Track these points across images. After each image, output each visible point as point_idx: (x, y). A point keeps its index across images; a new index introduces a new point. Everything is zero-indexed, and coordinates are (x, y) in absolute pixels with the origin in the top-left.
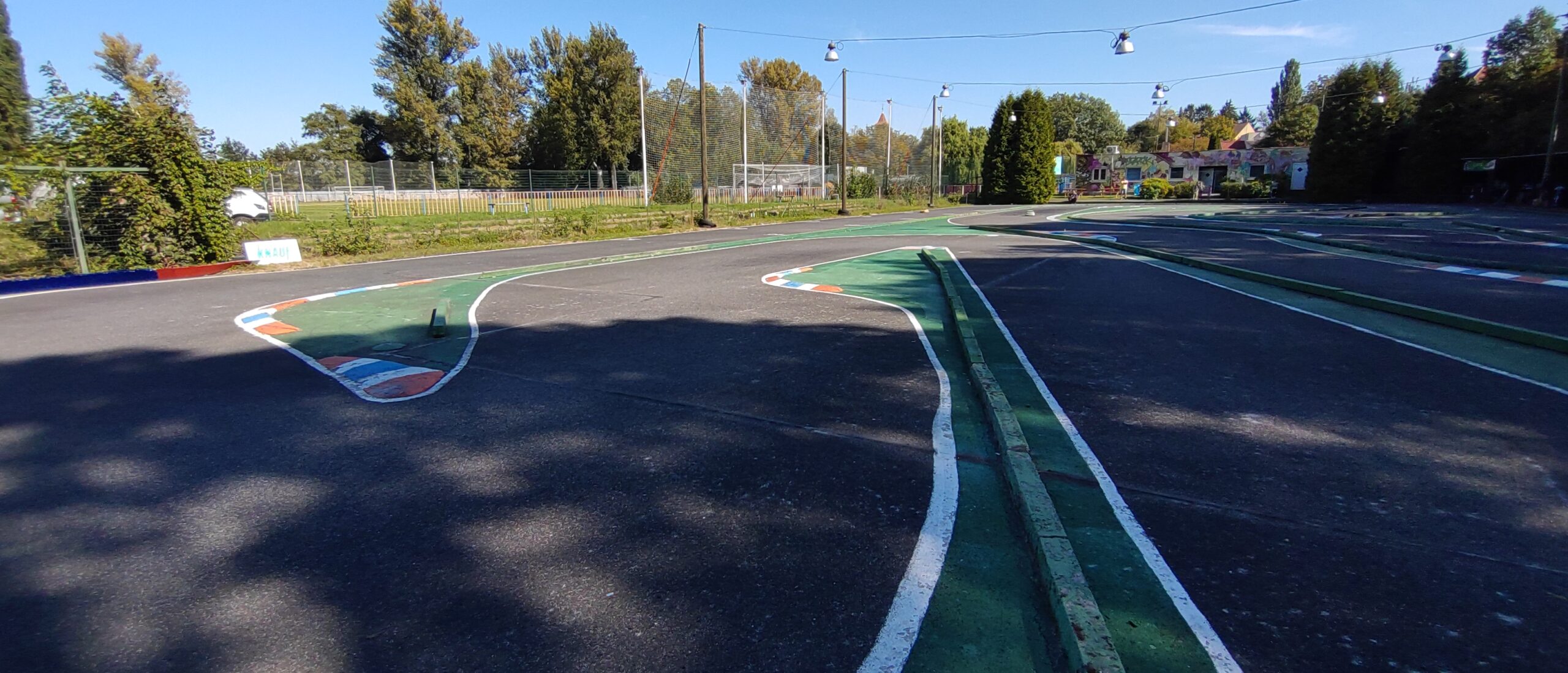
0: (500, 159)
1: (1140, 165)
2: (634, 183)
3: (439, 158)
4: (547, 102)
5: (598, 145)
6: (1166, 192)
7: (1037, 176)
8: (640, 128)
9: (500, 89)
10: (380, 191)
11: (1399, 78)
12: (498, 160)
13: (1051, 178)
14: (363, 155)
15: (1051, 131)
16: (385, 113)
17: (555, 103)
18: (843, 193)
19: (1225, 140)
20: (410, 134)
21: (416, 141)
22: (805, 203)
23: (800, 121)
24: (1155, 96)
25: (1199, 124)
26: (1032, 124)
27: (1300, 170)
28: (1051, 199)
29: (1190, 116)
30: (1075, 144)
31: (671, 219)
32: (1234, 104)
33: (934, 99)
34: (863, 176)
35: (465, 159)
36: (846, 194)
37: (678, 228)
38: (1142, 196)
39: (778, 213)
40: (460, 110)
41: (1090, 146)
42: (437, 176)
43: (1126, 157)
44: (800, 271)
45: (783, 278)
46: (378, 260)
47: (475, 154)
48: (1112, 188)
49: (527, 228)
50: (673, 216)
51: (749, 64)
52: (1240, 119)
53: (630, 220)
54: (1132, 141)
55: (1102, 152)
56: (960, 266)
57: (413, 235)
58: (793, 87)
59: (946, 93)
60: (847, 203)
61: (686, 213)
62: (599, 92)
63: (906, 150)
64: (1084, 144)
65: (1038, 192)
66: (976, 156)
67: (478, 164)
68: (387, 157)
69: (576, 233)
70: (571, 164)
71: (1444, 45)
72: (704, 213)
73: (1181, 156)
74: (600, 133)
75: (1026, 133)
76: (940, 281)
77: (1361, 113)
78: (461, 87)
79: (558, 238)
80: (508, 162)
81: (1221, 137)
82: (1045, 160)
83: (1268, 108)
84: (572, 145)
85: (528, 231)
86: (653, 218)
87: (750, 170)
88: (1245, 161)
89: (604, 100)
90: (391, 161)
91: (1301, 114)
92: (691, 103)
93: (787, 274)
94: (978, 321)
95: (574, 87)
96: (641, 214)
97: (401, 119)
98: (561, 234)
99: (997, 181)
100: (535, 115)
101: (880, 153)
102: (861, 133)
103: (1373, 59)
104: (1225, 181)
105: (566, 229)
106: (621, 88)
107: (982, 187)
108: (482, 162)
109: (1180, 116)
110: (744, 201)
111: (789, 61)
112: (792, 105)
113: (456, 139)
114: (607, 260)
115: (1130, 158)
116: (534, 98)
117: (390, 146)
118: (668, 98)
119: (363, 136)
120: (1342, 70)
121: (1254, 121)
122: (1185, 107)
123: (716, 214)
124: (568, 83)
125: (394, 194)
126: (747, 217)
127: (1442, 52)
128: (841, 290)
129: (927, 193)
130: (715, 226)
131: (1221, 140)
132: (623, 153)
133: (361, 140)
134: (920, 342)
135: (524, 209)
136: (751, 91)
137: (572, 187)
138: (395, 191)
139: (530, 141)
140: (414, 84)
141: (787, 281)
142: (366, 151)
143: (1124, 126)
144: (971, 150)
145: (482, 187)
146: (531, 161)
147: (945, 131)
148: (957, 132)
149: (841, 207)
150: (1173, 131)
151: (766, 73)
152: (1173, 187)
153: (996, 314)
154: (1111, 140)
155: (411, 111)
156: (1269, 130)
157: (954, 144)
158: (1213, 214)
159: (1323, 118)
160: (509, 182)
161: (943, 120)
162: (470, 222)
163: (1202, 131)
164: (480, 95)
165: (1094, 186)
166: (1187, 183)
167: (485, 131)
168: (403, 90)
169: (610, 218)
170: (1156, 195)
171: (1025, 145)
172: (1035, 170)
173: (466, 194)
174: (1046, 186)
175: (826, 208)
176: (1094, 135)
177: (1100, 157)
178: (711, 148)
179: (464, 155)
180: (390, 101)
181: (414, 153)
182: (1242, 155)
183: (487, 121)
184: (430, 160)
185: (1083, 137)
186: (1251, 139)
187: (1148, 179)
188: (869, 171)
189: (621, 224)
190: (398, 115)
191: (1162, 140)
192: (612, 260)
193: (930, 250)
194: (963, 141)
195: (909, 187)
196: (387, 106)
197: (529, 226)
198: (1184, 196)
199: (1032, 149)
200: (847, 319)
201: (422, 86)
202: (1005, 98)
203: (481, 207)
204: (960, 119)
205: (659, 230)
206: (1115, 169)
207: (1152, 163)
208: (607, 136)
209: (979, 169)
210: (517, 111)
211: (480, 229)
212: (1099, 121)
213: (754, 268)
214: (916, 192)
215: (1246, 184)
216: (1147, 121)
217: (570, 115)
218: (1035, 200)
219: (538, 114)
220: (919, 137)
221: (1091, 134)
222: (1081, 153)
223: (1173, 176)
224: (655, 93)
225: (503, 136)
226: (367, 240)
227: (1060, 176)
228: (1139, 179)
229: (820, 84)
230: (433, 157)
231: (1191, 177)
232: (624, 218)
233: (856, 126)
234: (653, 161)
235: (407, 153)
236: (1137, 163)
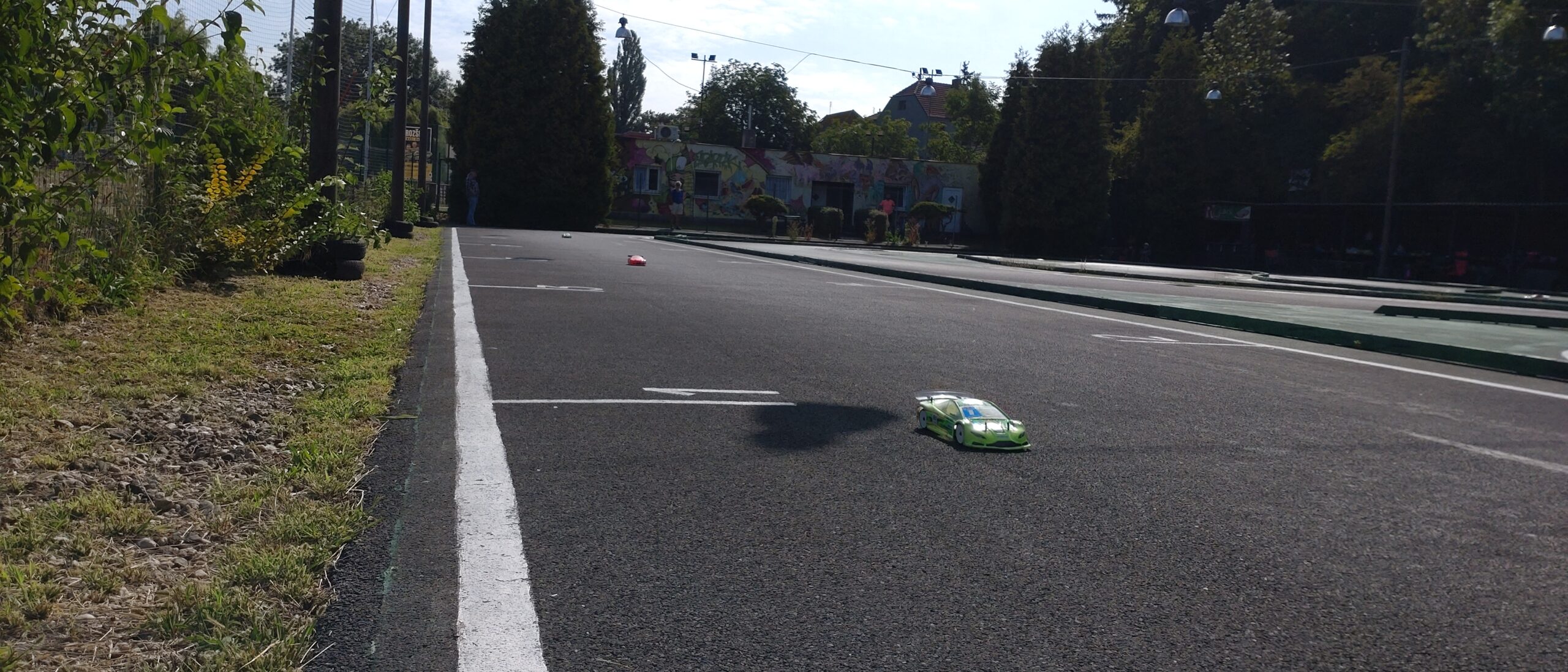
1: (718, 169)
27: (952, 199)
43: (696, 150)
206: (676, 171)
228: (715, 194)
231: (801, 198)
236: (714, 164)
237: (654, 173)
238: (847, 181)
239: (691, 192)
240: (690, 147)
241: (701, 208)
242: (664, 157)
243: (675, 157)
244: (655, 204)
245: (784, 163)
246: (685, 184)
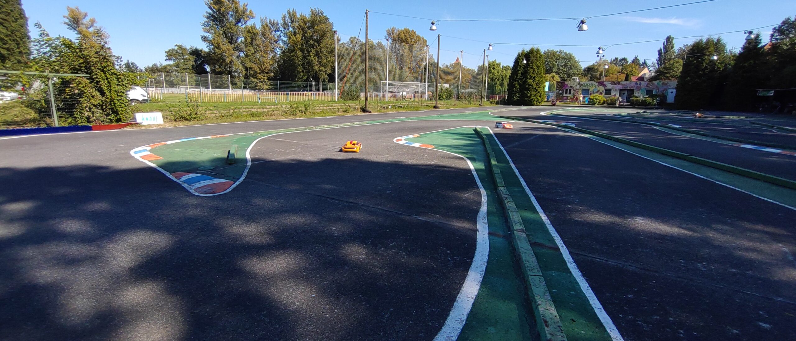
0: (264, 75)
1: (588, 88)
2: (330, 89)
3: (233, 74)
4: (288, 46)
5: (313, 69)
6: (602, 102)
7: (536, 92)
8: (335, 61)
9: (265, 40)
10: (203, 89)
11: (725, 47)
12: (262, 75)
13: (543, 93)
14: (195, 70)
15: (544, 69)
16: (207, 50)
17: (292, 47)
18: (436, 97)
19: (633, 76)
20: (219, 61)
21: (222, 65)
22: (417, 102)
23: (415, 60)
24: (598, 53)
25: (621, 67)
26: (534, 65)
27: (672, 92)
28: (543, 103)
29: (616, 63)
30: (556, 76)
31: (349, 108)
32: (639, 58)
33: (485, 51)
34: (447, 89)
35: (246, 74)
36: (438, 98)
37: (352, 112)
38: (589, 104)
39: (403, 106)
40: (244, 50)
41: (564, 77)
42: (232, 83)
43: (582, 83)
44: (413, 137)
45: (404, 140)
46: (201, 124)
47: (251, 72)
48: (574, 99)
49: (276, 110)
50: (350, 106)
51: (390, 30)
52: (642, 65)
53: (328, 108)
54: (585, 75)
55: (570, 80)
56: (494, 137)
57: (219, 112)
58: (413, 42)
59: (491, 48)
60: (438, 103)
61: (356, 105)
62: (314, 43)
63: (469, 76)
64: (560, 76)
65: (536, 100)
66: (505, 81)
67: (252, 77)
68: (207, 72)
69: (301, 113)
70: (300, 78)
71: (749, 31)
72: (365, 105)
73: (610, 84)
74: (314, 63)
75: (531, 69)
76: (483, 143)
77: (704, 64)
78: (245, 38)
79: (292, 116)
80: (267, 77)
81: (632, 74)
82: (540, 84)
83: (657, 60)
84: (300, 68)
85: (277, 112)
86: (339, 107)
87: (389, 84)
88: (643, 87)
89: (317, 47)
90: (209, 74)
91: (673, 64)
92: (361, 49)
93: (406, 138)
94: (502, 165)
95: (302, 39)
96: (334, 105)
97: (214, 53)
98: (293, 114)
99: (515, 94)
100: (282, 53)
101: (456, 77)
102: (447, 67)
103: (712, 37)
104: (633, 97)
105: (295, 111)
106: (325, 41)
107: (507, 96)
108: (255, 76)
109: (611, 63)
110: (386, 100)
111: (411, 29)
112: (412, 52)
113: (242, 64)
114: (316, 128)
115: (584, 84)
116: (282, 45)
117: (209, 67)
118: (349, 46)
119: (195, 61)
120: (695, 42)
121: (649, 66)
122: (613, 58)
123: (371, 106)
124: (299, 38)
125: (210, 91)
126: (387, 108)
127: (747, 34)
128: (434, 147)
129: (479, 98)
130: (371, 112)
131: (632, 76)
132: (326, 74)
133: (194, 63)
134: (472, 175)
135: (275, 101)
136: (391, 44)
137: (299, 90)
138: (210, 89)
139: (279, 66)
140: (222, 36)
141: (407, 142)
142: (197, 69)
143: (582, 67)
144: (502, 78)
145: (254, 88)
146: (279, 76)
147: (490, 67)
148: (495, 68)
149: (435, 104)
150: (607, 71)
151: (399, 35)
152: (606, 99)
153: (512, 162)
154: (575, 74)
155: (219, 49)
156: (657, 72)
157: (494, 74)
158: (626, 114)
159: (685, 66)
160: (267, 87)
161: (489, 62)
162: (248, 106)
163: (622, 71)
164: (254, 42)
165: (565, 98)
166: (613, 97)
167: (257, 60)
168: (216, 39)
169: (318, 106)
170: (597, 104)
171: (530, 76)
172: (535, 89)
173: (246, 92)
174: (540, 97)
175: (427, 105)
176: (566, 71)
177: (568, 83)
178: (370, 73)
179: (246, 72)
180: (209, 44)
181: (220, 70)
182: (642, 84)
183: (258, 56)
184: (228, 74)
185: (561, 72)
186: (647, 76)
187: (593, 95)
188: (450, 86)
189: (323, 109)
190: (213, 51)
191: (601, 75)
192: (318, 128)
193: (480, 128)
194: (498, 72)
195: (470, 95)
196: (208, 46)
197: (277, 109)
198: (611, 104)
199: (534, 78)
200: (436, 162)
201: (226, 37)
202: (520, 51)
203: (253, 99)
204: (497, 62)
205: (342, 113)
206: (576, 89)
207: (596, 87)
208: (318, 65)
209: (506, 87)
210: (273, 51)
211: (253, 110)
212: (569, 65)
213: (390, 134)
214: (473, 98)
215: (644, 99)
216: (593, 65)
217: (299, 53)
218: (534, 104)
219: (283, 52)
220: (476, 70)
221: (564, 71)
222: (559, 80)
223: (606, 94)
224: (342, 44)
225: (265, 63)
226: (196, 114)
227: (548, 92)
228: (588, 95)
229: (426, 41)
230: (230, 73)
231: (615, 95)
232: (325, 106)
233: (444, 64)
234: (341, 78)
235: (217, 70)
237: (570, 90)
240: (580, 83)
244: (570, 98)
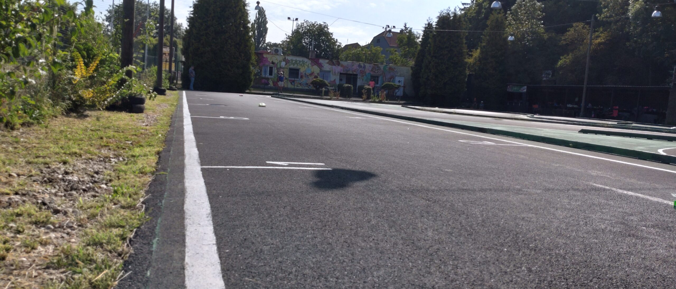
1: (299, 67)
27: (399, 82)
43: (290, 59)
88: (368, 72)
115: (292, 61)
177: (268, 56)
182: (366, 67)
228: (298, 78)
231: (335, 80)
236: (297, 65)
237: (271, 69)
238: (355, 73)
239: (287, 77)
240: (287, 57)
241: (291, 84)
242: (276, 62)
243: (280, 62)
244: (271, 82)
245: (328, 65)
246: (285, 73)
